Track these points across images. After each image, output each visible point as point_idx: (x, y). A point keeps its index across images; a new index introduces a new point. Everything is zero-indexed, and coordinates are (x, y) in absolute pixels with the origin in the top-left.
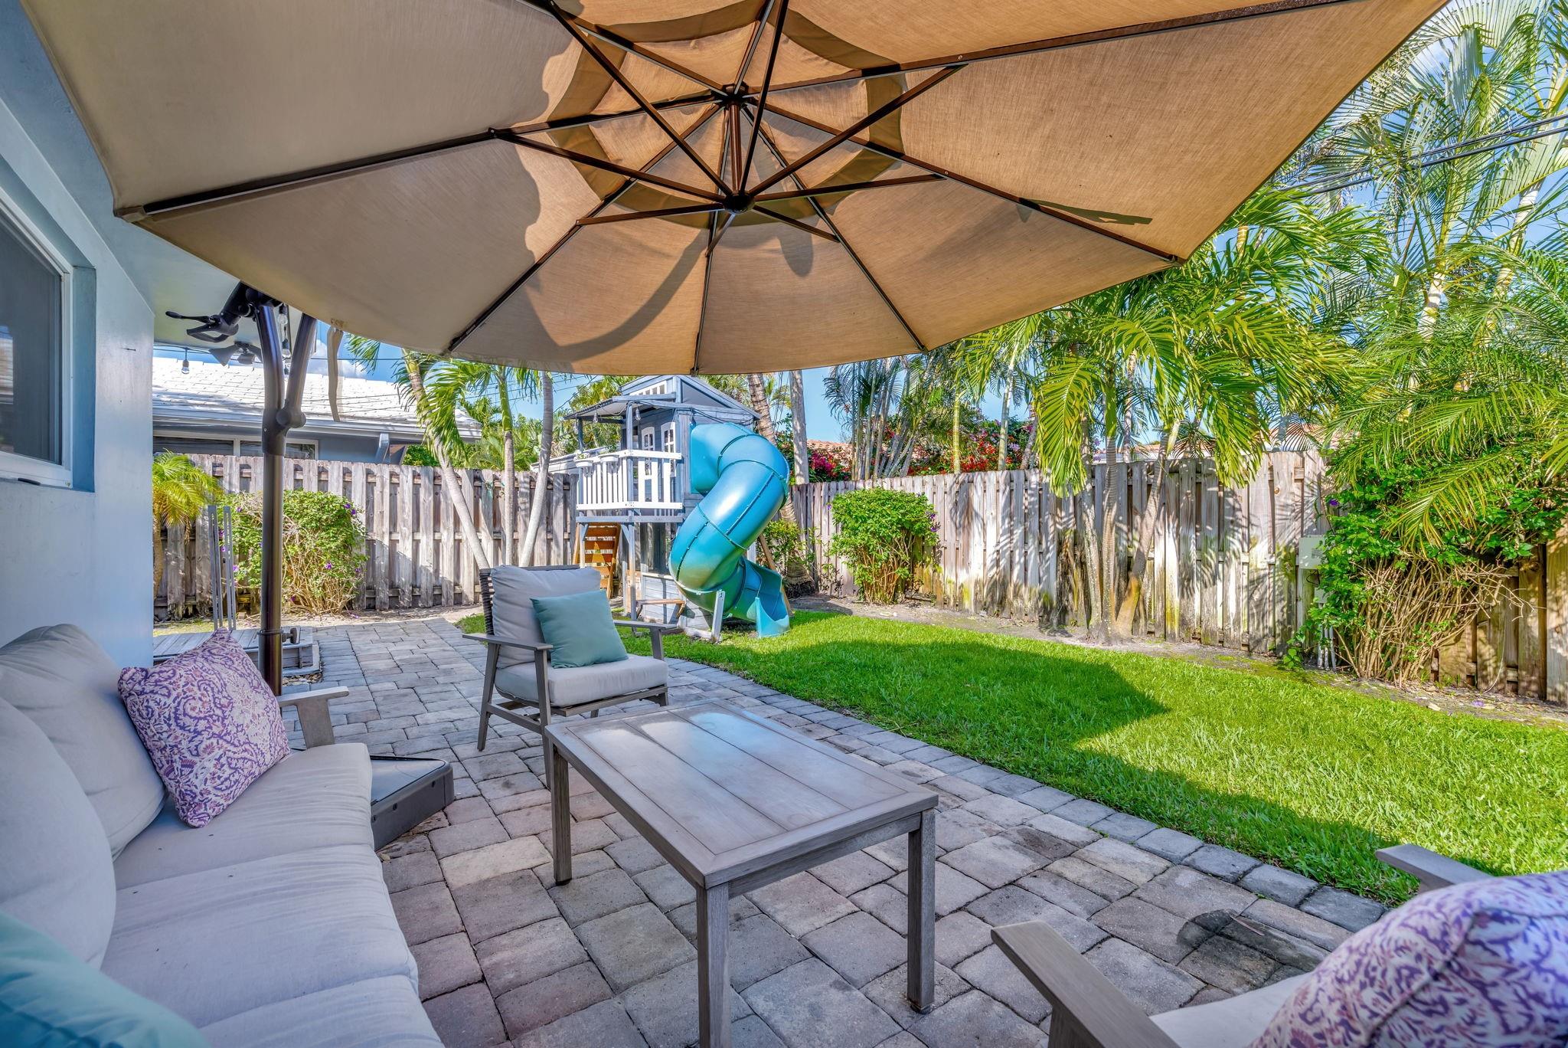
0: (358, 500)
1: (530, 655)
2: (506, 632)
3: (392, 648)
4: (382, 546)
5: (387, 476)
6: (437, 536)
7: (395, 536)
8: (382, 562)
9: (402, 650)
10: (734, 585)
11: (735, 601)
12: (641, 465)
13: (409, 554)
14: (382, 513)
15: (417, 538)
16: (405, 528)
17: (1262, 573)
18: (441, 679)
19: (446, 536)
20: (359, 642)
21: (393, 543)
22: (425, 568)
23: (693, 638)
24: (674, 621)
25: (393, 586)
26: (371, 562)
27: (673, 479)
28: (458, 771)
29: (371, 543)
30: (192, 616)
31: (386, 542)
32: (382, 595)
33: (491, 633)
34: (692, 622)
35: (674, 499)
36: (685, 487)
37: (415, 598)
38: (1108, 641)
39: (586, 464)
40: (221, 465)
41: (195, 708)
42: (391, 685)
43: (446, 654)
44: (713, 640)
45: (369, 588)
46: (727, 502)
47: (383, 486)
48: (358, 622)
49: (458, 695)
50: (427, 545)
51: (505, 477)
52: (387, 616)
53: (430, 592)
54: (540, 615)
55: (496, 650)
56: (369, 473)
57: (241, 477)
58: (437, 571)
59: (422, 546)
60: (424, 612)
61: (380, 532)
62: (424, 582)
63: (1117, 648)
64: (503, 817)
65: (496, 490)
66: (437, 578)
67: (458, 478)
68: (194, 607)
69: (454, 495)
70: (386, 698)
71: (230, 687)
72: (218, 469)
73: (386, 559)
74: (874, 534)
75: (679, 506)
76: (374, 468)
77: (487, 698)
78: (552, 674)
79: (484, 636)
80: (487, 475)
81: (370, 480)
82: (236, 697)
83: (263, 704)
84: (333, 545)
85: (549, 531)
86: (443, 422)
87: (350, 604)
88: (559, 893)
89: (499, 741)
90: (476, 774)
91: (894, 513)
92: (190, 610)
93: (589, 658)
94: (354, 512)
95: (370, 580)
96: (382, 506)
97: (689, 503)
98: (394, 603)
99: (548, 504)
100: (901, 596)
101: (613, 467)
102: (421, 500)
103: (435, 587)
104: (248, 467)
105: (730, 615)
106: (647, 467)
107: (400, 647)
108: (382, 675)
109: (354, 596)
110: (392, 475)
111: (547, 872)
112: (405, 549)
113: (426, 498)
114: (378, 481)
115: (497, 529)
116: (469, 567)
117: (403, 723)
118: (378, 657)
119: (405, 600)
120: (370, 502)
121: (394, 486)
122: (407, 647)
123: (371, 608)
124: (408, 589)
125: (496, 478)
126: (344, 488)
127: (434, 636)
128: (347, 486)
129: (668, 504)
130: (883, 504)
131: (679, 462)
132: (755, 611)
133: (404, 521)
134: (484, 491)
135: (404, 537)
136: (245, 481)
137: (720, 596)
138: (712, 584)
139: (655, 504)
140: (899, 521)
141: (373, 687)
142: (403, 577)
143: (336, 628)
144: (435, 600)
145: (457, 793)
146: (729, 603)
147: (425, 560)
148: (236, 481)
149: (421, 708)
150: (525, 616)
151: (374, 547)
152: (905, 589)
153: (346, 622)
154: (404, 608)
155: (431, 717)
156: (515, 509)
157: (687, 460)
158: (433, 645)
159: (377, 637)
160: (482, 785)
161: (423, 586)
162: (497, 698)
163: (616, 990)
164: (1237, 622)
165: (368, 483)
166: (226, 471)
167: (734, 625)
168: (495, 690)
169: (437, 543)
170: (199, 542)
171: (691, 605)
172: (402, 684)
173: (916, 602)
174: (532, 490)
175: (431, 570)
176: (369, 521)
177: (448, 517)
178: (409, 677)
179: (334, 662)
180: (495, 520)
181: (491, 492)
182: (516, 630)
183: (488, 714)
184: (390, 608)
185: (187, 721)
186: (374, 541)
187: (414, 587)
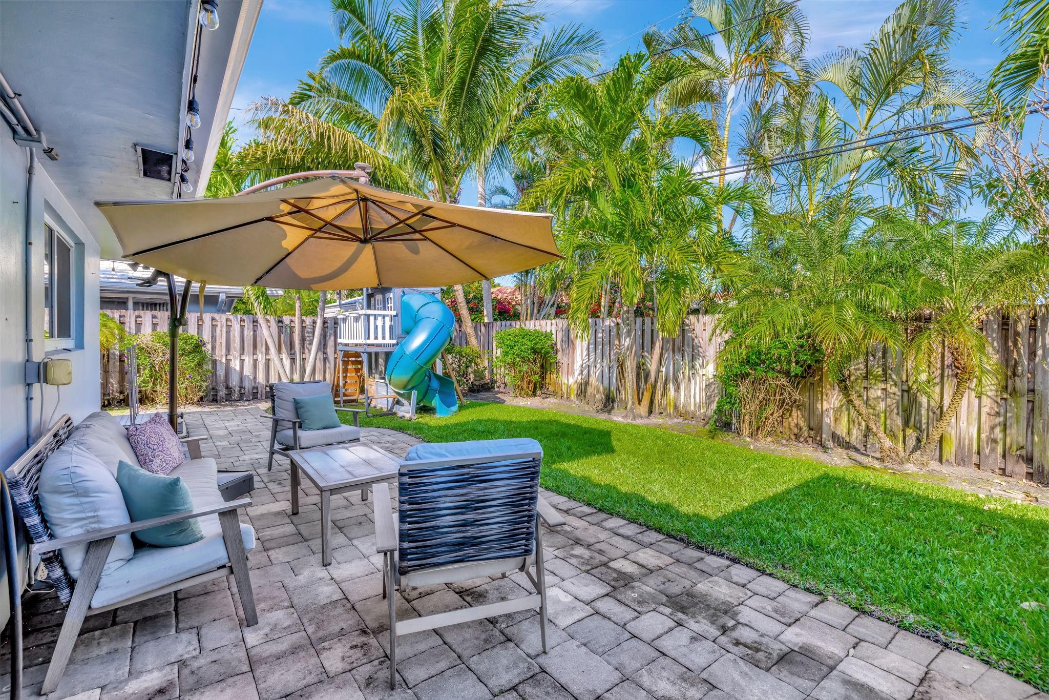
0: (206, 336)
1: (291, 425)
2: (281, 414)
3: (227, 424)
4: (221, 363)
5: (224, 321)
6: (255, 357)
7: (229, 357)
8: (221, 373)
9: (233, 425)
10: (423, 387)
11: (424, 396)
12: (372, 318)
13: (238, 368)
14: (221, 343)
15: (242, 358)
16: (235, 353)
17: (711, 381)
18: (253, 440)
19: (261, 357)
20: (208, 421)
21: (228, 361)
22: (248, 376)
23: (401, 418)
24: (392, 407)
25: (227, 387)
26: (215, 374)
27: (391, 326)
28: (256, 479)
29: (214, 362)
30: (107, 406)
31: (224, 361)
32: (221, 393)
33: (274, 414)
34: (402, 408)
35: (391, 338)
36: (398, 330)
37: (242, 395)
38: (634, 418)
39: (342, 317)
40: (124, 316)
41: (153, 440)
42: (226, 443)
43: (258, 427)
44: (411, 419)
45: (213, 389)
46: (418, 340)
47: (222, 327)
48: (207, 409)
49: (261, 447)
50: (249, 362)
51: (297, 320)
52: (224, 406)
53: (251, 391)
54: (297, 406)
55: (276, 422)
56: (213, 319)
57: (136, 323)
58: (255, 378)
59: (246, 363)
60: (247, 403)
61: (220, 355)
62: (247, 385)
63: (639, 422)
64: (275, 495)
65: (292, 328)
66: (255, 382)
67: (268, 321)
68: (108, 400)
69: (265, 332)
70: (223, 449)
71: (164, 434)
72: (122, 319)
73: (224, 371)
74: (518, 355)
75: (394, 342)
76: (216, 316)
77: (272, 446)
78: (300, 433)
79: (271, 416)
80: (286, 319)
81: (214, 323)
82: (166, 438)
83: (175, 441)
84: (192, 365)
85: (325, 353)
86: (259, 293)
87: (202, 399)
88: (293, 517)
89: (279, 467)
90: (266, 480)
91: (529, 343)
92: (106, 403)
93: (320, 426)
94: (204, 344)
95: (214, 384)
96: (221, 339)
97: (400, 340)
98: (229, 398)
99: (324, 336)
100: (538, 392)
101: (357, 319)
102: (245, 335)
103: (254, 388)
104: (140, 317)
105: (422, 404)
106: (375, 319)
107: (231, 423)
108: (222, 438)
109: (204, 394)
110: (227, 320)
111: (290, 512)
112: (236, 365)
113: (248, 333)
114: (219, 324)
115: (293, 352)
116: (275, 375)
117: (232, 460)
118: (219, 429)
119: (236, 396)
120: (213, 337)
121: (228, 327)
122: (235, 423)
123: (215, 400)
124: (237, 389)
125: (292, 321)
126: (198, 328)
127: (251, 417)
128: (200, 327)
129: (388, 341)
130: (523, 338)
131: (395, 316)
132: (436, 402)
133: (235, 348)
134: (284, 329)
135: (235, 358)
136: (139, 325)
137: (414, 394)
138: (410, 387)
139: (380, 341)
140: (532, 348)
141: (216, 444)
142: (234, 382)
143: (194, 413)
144: (253, 396)
145: (255, 486)
146: (420, 398)
147: (248, 371)
148: (133, 326)
149: (242, 453)
150: (290, 406)
151: (216, 364)
152: (541, 388)
153: (199, 409)
154: (235, 400)
155: (246, 457)
156: (303, 339)
157: (400, 315)
158: (251, 422)
159: (218, 418)
160: (268, 484)
161: (247, 388)
162: (277, 447)
163: (306, 540)
164: (700, 407)
165: (213, 325)
166: (127, 320)
167: (424, 410)
168: (276, 442)
169: (255, 361)
170: (111, 362)
171: (401, 399)
172: (232, 442)
173: (546, 396)
174: (314, 328)
175: (252, 378)
176: (213, 348)
177: (262, 345)
178: (236, 438)
179: (195, 432)
180: (291, 346)
181: (288, 329)
182: (285, 412)
183: (273, 453)
184: (226, 401)
185: (151, 445)
186: (216, 360)
187: (241, 388)
